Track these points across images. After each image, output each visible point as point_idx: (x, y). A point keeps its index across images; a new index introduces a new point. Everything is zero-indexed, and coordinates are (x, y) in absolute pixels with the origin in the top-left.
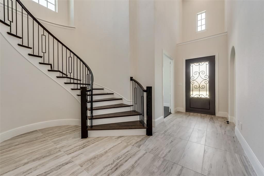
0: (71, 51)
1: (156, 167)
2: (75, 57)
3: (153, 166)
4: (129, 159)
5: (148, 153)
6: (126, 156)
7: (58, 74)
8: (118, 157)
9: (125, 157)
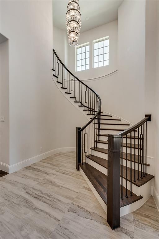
0: (87, 86)
1: (28, 234)
2: (90, 90)
3: (32, 230)
4: (47, 203)
5: (58, 223)
6: (52, 201)
7: (79, 104)
8: (51, 195)
9: (50, 200)
